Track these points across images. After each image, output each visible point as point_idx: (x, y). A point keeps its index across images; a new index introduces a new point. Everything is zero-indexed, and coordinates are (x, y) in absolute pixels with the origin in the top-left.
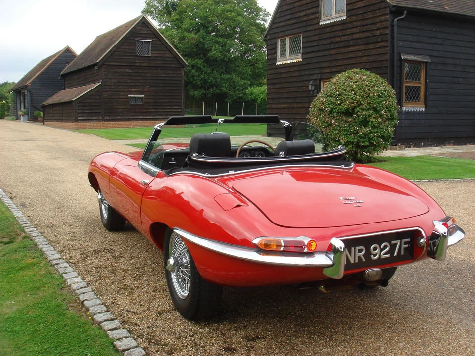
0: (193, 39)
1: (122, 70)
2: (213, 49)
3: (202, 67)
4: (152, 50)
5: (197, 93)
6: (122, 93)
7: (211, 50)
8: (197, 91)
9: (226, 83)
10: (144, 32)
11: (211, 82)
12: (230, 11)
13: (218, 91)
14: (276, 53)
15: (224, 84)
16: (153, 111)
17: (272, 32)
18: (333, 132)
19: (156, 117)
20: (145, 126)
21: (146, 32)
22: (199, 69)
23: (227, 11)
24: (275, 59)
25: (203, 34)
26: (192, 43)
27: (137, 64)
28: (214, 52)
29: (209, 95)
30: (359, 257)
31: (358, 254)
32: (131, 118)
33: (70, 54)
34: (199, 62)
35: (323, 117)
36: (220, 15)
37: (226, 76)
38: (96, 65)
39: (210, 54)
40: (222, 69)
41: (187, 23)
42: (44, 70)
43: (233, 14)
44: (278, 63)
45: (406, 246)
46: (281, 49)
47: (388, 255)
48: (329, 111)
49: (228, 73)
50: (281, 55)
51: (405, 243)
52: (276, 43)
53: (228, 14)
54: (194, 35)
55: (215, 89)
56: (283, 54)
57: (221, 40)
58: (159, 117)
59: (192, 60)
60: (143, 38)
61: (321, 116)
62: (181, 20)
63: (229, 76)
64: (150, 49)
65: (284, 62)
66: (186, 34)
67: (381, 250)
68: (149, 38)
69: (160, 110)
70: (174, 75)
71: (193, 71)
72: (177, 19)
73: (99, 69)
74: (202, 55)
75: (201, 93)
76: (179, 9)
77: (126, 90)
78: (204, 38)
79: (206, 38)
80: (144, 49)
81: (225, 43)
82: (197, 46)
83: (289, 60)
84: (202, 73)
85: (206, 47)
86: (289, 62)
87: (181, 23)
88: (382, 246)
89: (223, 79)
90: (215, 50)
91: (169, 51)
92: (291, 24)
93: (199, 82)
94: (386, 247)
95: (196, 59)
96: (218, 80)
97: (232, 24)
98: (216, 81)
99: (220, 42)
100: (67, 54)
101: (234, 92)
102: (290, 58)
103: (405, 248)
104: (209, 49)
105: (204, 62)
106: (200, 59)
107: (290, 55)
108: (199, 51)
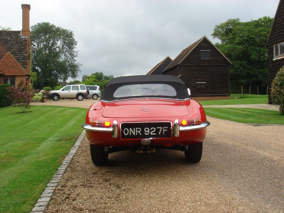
0: (240, 49)
1: (193, 68)
2: (253, 54)
3: (246, 65)
4: (210, 56)
5: (243, 81)
6: (193, 81)
7: (252, 55)
8: (243, 80)
9: (261, 75)
10: (205, 46)
11: (252, 74)
12: (264, 31)
13: (256, 80)
14: (273, 53)
15: (260, 75)
16: (211, 91)
17: (271, 40)
18: (282, 97)
19: (213, 95)
20: (206, 100)
21: (207, 46)
22: (244, 67)
23: (262, 31)
24: (273, 57)
25: (246, 46)
26: (240, 51)
27: (202, 65)
28: (253, 56)
29: (251, 82)
30: (138, 133)
31: (137, 131)
32: (198, 95)
33: (170, 61)
34: (245, 63)
35: (277, 88)
36: (257, 34)
37: (262, 70)
38: (178, 66)
39: (251, 57)
40: (259, 66)
41: (237, 40)
42: (155, 70)
43: (265, 32)
44: (274, 60)
45: (166, 130)
46: (275, 51)
47: (155, 134)
48: (280, 85)
49: (263, 69)
50: (275, 54)
51: (165, 129)
52: (273, 47)
53: (262, 33)
54: (241, 47)
55: (255, 78)
56: (277, 54)
57: (258, 49)
58: (214, 95)
59: (240, 62)
60: (205, 49)
61: (276, 88)
62: (234, 38)
63: (263, 70)
64: (209, 55)
65: (277, 59)
66: (236, 46)
67: (150, 131)
68: (209, 49)
69: (215, 91)
70: (224, 70)
71: (241, 68)
72: (232, 38)
73: (179, 68)
74: (246, 58)
75: (246, 81)
76: (233, 32)
77: (195, 79)
78: (247, 48)
79: (249, 48)
80: (205, 56)
81: (261, 50)
82: (243, 53)
83: (280, 57)
84: (246, 69)
85: (249, 53)
86: (280, 58)
87: (234, 40)
88: (151, 129)
89: (260, 72)
90: (254, 55)
91: (220, 56)
92: (281, 35)
93: (245, 75)
94: (153, 130)
95: (242, 61)
96: (256, 73)
97: (264, 38)
98: (255, 74)
99: (257, 50)
100: (168, 61)
101: (267, 80)
102: (280, 56)
103: (165, 131)
104: (250, 54)
105: (247, 62)
106: (245, 60)
107: (280, 54)
108: (245, 56)
